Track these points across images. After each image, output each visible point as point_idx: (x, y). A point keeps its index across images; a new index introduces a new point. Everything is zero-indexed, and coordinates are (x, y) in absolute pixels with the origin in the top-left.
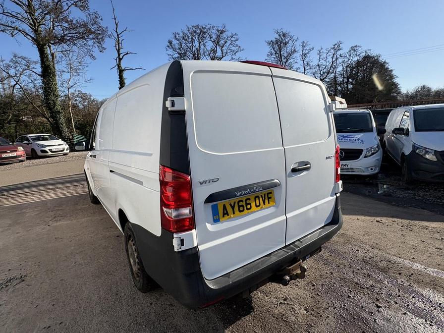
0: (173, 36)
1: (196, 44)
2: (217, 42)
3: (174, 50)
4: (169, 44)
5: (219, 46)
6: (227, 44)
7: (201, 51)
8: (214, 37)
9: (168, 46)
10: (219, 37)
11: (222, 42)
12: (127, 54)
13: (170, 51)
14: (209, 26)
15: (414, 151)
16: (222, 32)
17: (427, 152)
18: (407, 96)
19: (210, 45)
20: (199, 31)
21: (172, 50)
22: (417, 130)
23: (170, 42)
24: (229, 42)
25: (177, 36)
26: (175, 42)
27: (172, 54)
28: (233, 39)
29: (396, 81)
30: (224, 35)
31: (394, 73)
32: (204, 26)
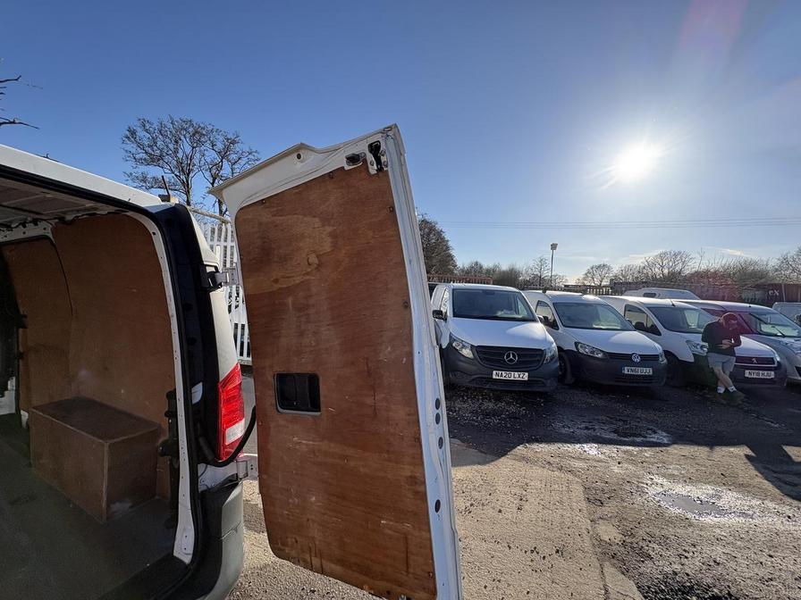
0: (138, 124)
1: (187, 148)
2: (224, 155)
3: (140, 145)
4: (127, 133)
5: (229, 161)
7: (196, 161)
8: (220, 146)
9: (128, 138)
10: (227, 149)
11: (233, 157)
12: (14, 123)
13: (132, 147)
14: (210, 128)
15: (450, 344)
16: (233, 142)
17: (464, 347)
18: (463, 271)
19: (212, 156)
20: (191, 129)
21: (135, 146)
22: (455, 315)
23: (133, 133)
25: (148, 125)
26: (141, 133)
27: (133, 151)
28: (250, 156)
29: (453, 252)
30: (238, 147)
31: (450, 244)
32: (202, 125)
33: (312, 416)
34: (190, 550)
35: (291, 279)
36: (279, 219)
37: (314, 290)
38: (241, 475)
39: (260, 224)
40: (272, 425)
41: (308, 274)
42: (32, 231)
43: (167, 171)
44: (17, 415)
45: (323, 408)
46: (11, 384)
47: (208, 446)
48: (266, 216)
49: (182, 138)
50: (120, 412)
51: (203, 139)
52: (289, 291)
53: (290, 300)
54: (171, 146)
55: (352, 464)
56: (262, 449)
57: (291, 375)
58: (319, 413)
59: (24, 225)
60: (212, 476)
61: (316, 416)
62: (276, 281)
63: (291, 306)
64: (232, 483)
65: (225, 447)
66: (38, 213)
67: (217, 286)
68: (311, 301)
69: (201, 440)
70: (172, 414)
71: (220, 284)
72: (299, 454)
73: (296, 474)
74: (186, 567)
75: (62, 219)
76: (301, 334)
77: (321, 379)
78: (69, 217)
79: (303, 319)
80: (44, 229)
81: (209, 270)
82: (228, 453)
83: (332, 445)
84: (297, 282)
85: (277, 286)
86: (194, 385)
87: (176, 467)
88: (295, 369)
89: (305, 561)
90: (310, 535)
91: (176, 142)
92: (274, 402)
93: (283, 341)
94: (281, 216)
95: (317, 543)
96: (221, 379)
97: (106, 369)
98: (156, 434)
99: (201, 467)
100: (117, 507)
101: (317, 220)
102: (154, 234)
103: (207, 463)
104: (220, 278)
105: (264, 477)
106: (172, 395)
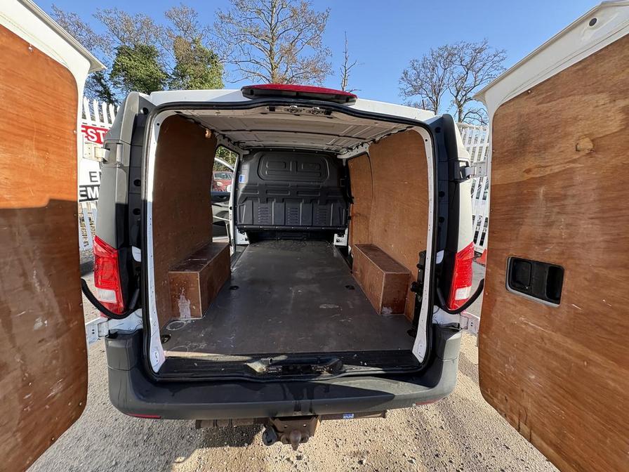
0: (410, 65)
1: (440, 71)
2: (470, 66)
3: (409, 82)
4: (403, 75)
5: (474, 71)
6: (486, 68)
7: (445, 80)
8: (467, 59)
9: (403, 79)
10: (474, 59)
11: (478, 65)
13: (404, 85)
14: (461, 45)
16: (481, 50)
20: (445, 54)
21: (406, 83)
23: (406, 73)
24: (489, 64)
25: (415, 64)
26: (412, 73)
27: (405, 87)
28: (496, 59)
30: (484, 55)
32: (455, 46)
33: (547, 306)
34: (423, 355)
35: (546, 169)
36: (544, 107)
37: (578, 179)
38: (462, 326)
39: (521, 116)
40: (499, 299)
41: (574, 161)
42: (361, 150)
43: (424, 96)
44: (347, 247)
45: (563, 301)
46: (346, 231)
47: (442, 296)
48: (528, 107)
49: (438, 64)
50: (389, 257)
51: (454, 59)
52: (541, 181)
53: (542, 190)
54: (429, 75)
55: (594, 370)
56: (485, 314)
57: (529, 262)
58: (556, 305)
59: (357, 147)
60: (442, 317)
61: (553, 307)
62: (528, 171)
63: (541, 197)
64: (454, 329)
65: (454, 301)
66: (365, 139)
67: (466, 177)
68: (571, 192)
69: (438, 290)
70: (422, 267)
71: (469, 177)
72: (524, 333)
73: (517, 348)
74: (420, 364)
75: (374, 140)
76: (549, 225)
77: (567, 273)
78: (377, 139)
79: (556, 210)
80: (365, 148)
81: (462, 164)
82: (455, 307)
83: (569, 341)
84: (556, 171)
85: (527, 176)
86: (438, 251)
87: (420, 301)
88: (534, 256)
89: (512, 419)
90: (523, 404)
91: (433, 69)
92: (504, 280)
93: (525, 230)
94: (549, 102)
95: (529, 414)
96: (458, 251)
97: (386, 231)
98: (408, 276)
99: (436, 308)
100: (385, 309)
101: (603, 95)
102: (426, 140)
103: (440, 306)
104: (469, 171)
105: (484, 336)
106: (423, 254)
